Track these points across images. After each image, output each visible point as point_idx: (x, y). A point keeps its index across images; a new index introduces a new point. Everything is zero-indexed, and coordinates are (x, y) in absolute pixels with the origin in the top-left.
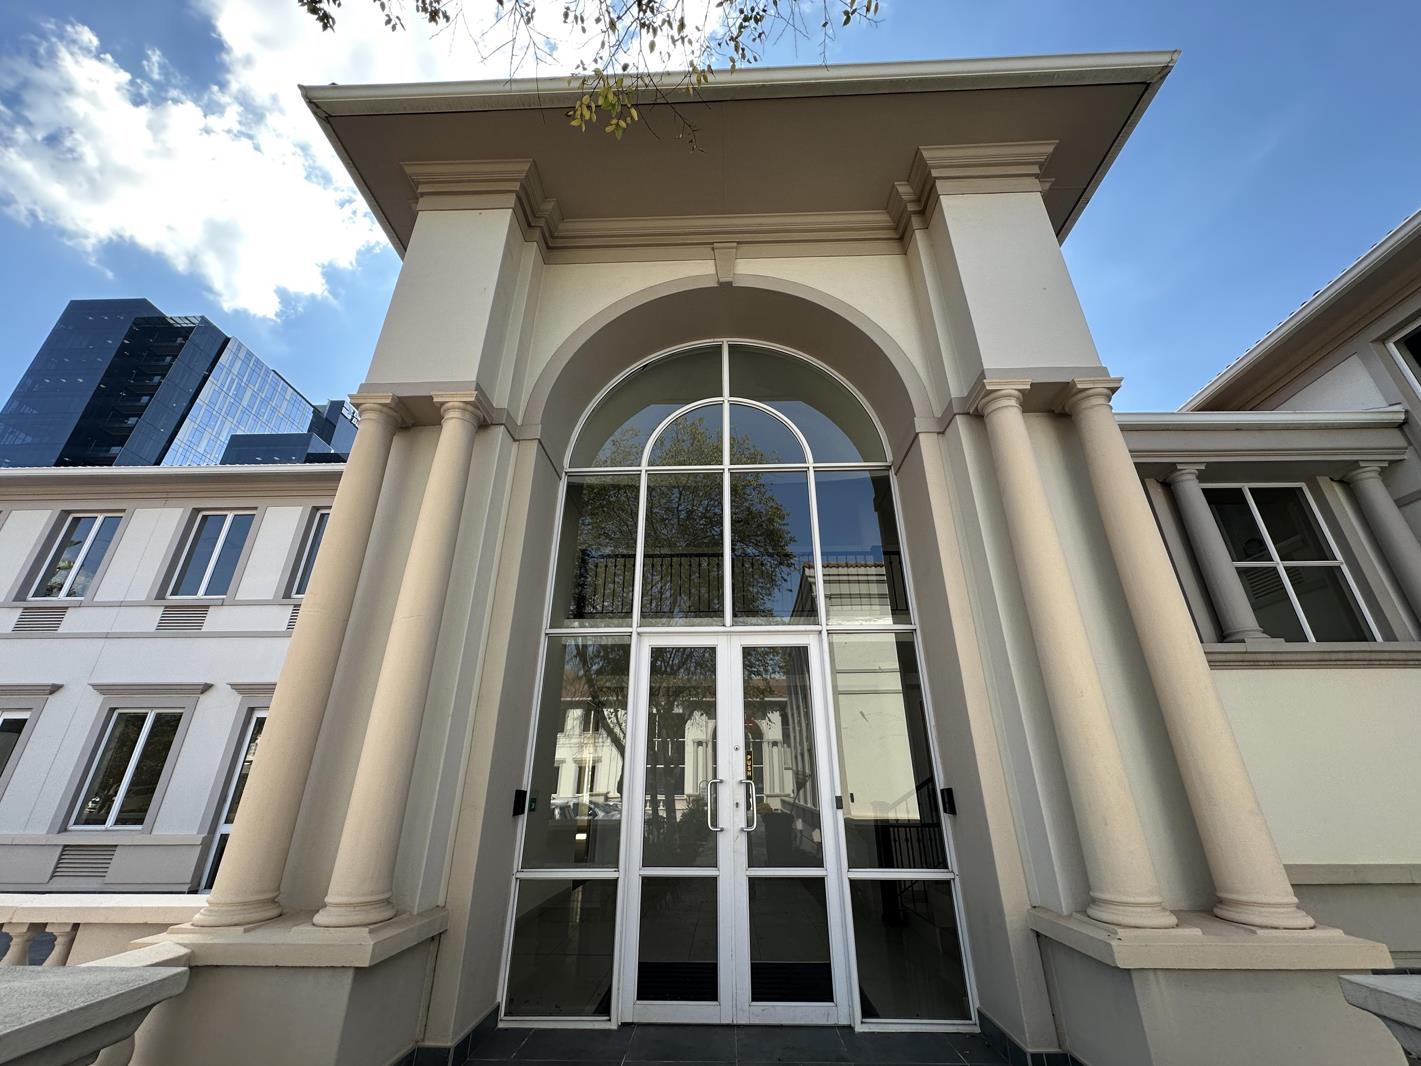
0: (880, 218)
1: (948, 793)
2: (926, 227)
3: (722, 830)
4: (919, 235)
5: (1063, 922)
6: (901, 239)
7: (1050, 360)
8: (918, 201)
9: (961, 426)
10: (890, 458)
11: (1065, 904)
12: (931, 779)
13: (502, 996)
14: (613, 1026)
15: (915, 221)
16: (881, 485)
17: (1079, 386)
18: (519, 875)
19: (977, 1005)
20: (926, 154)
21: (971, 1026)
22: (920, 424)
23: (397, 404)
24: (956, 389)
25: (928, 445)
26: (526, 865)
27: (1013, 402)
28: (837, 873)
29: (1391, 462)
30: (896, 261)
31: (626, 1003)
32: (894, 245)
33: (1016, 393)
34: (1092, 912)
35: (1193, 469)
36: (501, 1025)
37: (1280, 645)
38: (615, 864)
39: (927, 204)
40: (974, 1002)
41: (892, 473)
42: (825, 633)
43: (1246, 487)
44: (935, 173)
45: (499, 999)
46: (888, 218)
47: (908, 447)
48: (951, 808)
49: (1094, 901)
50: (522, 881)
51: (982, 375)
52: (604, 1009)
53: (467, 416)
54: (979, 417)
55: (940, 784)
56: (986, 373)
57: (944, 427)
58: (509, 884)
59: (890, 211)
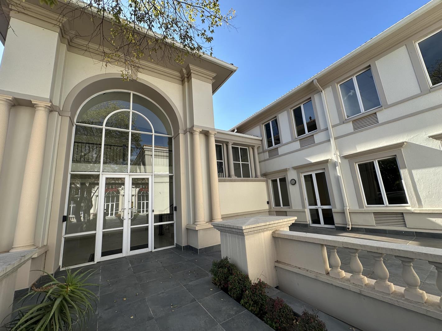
1: (176, 207)
2: (188, 82)
3: (125, 219)
4: (186, 83)
5: (191, 226)
6: (183, 81)
7: (206, 125)
8: (187, 74)
9: (188, 134)
10: (173, 135)
11: (192, 223)
13: (61, 264)
14: (95, 262)
15: (186, 79)
16: (170, 139)
17: (210, 132)
18: (64, 236)
19: (176, 242)
20: (190, 66)
21: (175, 246)
22: (180, 131)
23: (13, 100)
24: (188, 127)
25: (181, 136)
26: (66, 233)
27: (198, 133)
28: (151, 225)
29: (259, 146)
30: (181, 86)
31: (98, 257)
32: (181, 82)
33: (199, 131)
34: (195, 223)
35: (231, 143)
36: (61, 270)
37: (236, 178)
38: (95, 230)
39: (189, 77)
40: (175, 242)
41: (173, 138)
42: (153, 175)
43: (239, 147)
44: (192, 71)
45: (60, 264)
46: (179, 74)
47: (177, 135)
48: (176, 210)
49: (195, 222)
50: (65, 238)
51: (193, 126)
52: (92, 259)
53: (47, 110)
54: (192, 134)
55: (174, 206)
56: (194, 126)
57: (185, 133)
58: (61, 238)
59: (180, 74)
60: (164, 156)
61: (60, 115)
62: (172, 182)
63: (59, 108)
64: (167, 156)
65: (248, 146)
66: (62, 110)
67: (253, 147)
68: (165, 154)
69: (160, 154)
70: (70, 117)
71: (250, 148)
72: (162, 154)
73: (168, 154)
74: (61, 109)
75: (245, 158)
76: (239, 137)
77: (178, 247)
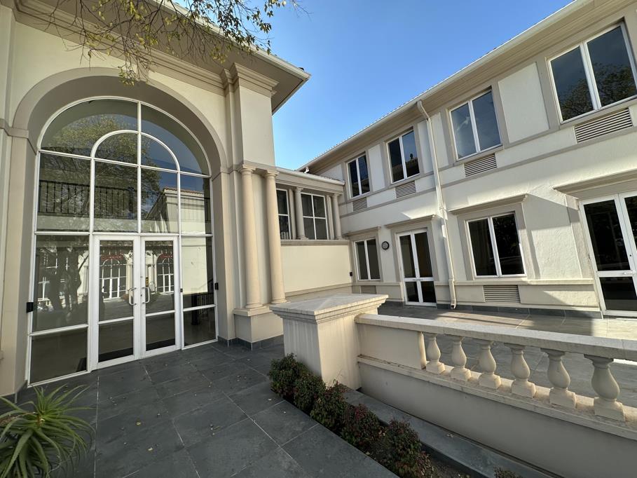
0: (217, 78)
1: (217, 284)
2: (234, 92)
3: (136, 304)
4: (231, 93)
5: (240, 310)
6: (225, 91)
7: (263, 162)
8: (232, 80)
9: (235, 174)
10: (210, 174)
11: (241, 306)
12: (212, 280)
13: (28, 377)
14: (89, 371)
15: (230, 87)
16: (206, 181)
17: (268, 172)
18: (32, 335)
20: (237, 67)
21: (216, 340)
22: (222, 169)
24: (234, 163)
25: (224, 178)
27: (249, 173)
28: (179, 311)
29: (340, 195)
30: (222, 98)
31: (93, 363)
32: (222, 92)
33: (251, 171)
35: (300, 189)
36: (28, 387)
38: (86, 322)
39: (235, 83)
40: (217, 334)
41: (211, 180)
42: (180, 237)
43: (312, 195)
44: (239, 75)
45: (26, 379)
46: (220, 79)
47: (217, 175)
48: (217, 288)
50: (33, 337)
51: (242, 162)
52: (83, 366)
54: (241, 174)
55: (215, 281)
56: (244, 162)
57: (230, 172)
58: (26, 338)
59: (221, 77)
60: (197, 206)
61: (8, 135)
62: (211, 246)
63: (6, 122)
64: (201, 206)
65: (325, 194)
66: (13, 127)
67: (332, 196)
68: (200, 203)
69: (191, 202)
70: (28, 140)
71: (328, 196)
72: (195, 202)
73: (203, 203)
74: (10, 125)
75: (320, 210)
76: (312, 179)
77: (222, 342)
